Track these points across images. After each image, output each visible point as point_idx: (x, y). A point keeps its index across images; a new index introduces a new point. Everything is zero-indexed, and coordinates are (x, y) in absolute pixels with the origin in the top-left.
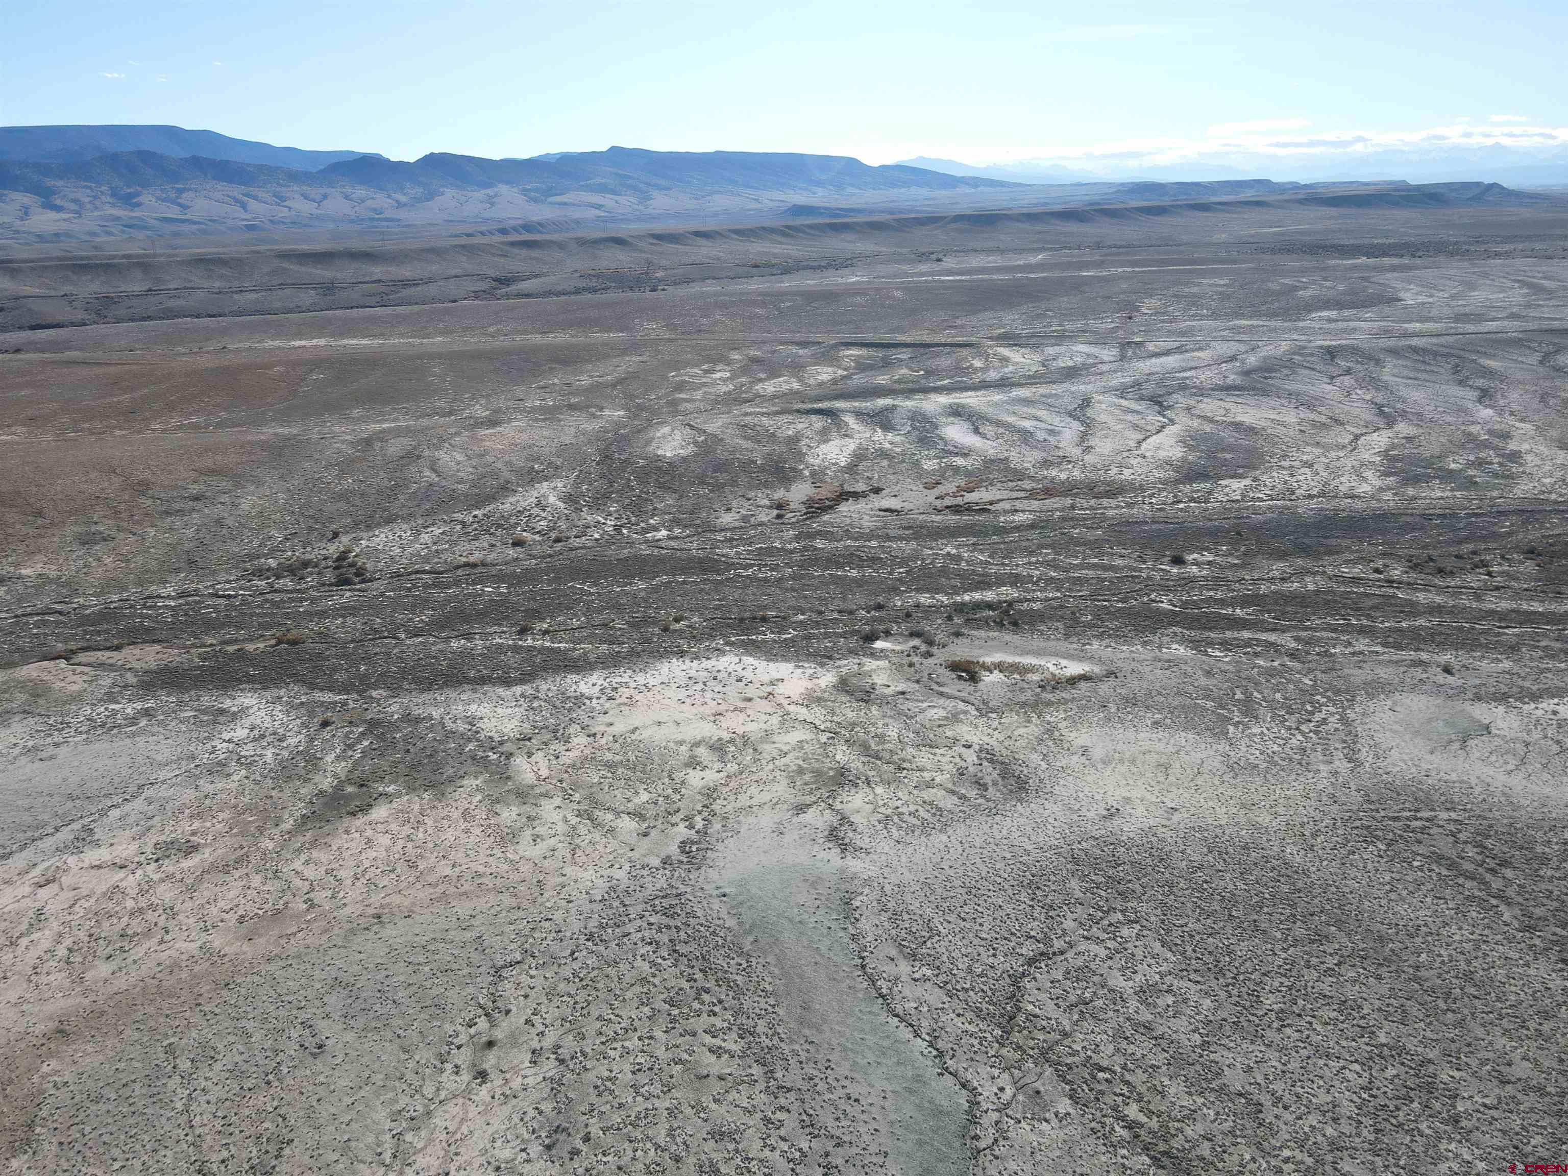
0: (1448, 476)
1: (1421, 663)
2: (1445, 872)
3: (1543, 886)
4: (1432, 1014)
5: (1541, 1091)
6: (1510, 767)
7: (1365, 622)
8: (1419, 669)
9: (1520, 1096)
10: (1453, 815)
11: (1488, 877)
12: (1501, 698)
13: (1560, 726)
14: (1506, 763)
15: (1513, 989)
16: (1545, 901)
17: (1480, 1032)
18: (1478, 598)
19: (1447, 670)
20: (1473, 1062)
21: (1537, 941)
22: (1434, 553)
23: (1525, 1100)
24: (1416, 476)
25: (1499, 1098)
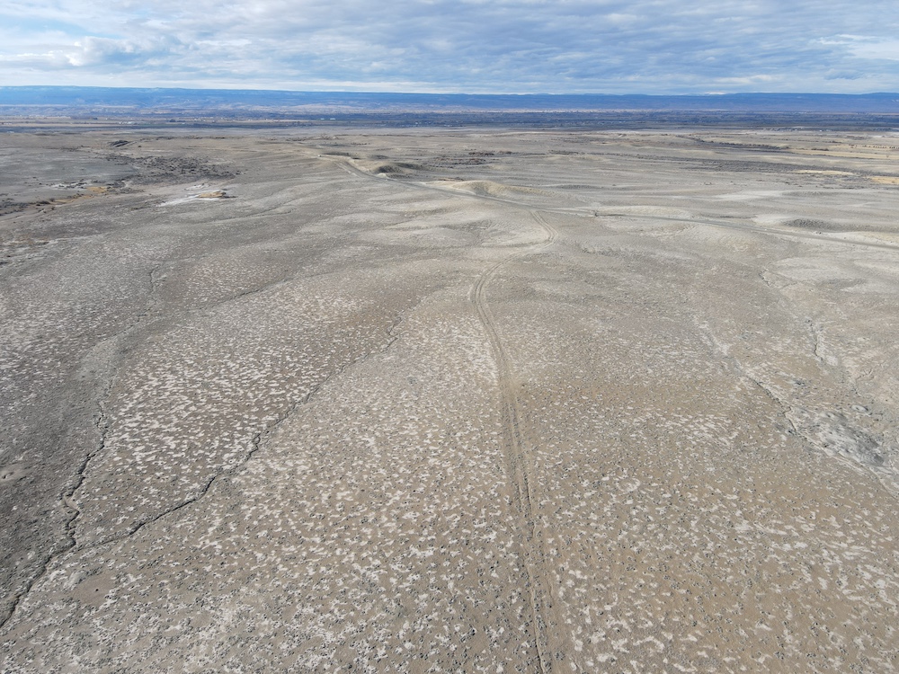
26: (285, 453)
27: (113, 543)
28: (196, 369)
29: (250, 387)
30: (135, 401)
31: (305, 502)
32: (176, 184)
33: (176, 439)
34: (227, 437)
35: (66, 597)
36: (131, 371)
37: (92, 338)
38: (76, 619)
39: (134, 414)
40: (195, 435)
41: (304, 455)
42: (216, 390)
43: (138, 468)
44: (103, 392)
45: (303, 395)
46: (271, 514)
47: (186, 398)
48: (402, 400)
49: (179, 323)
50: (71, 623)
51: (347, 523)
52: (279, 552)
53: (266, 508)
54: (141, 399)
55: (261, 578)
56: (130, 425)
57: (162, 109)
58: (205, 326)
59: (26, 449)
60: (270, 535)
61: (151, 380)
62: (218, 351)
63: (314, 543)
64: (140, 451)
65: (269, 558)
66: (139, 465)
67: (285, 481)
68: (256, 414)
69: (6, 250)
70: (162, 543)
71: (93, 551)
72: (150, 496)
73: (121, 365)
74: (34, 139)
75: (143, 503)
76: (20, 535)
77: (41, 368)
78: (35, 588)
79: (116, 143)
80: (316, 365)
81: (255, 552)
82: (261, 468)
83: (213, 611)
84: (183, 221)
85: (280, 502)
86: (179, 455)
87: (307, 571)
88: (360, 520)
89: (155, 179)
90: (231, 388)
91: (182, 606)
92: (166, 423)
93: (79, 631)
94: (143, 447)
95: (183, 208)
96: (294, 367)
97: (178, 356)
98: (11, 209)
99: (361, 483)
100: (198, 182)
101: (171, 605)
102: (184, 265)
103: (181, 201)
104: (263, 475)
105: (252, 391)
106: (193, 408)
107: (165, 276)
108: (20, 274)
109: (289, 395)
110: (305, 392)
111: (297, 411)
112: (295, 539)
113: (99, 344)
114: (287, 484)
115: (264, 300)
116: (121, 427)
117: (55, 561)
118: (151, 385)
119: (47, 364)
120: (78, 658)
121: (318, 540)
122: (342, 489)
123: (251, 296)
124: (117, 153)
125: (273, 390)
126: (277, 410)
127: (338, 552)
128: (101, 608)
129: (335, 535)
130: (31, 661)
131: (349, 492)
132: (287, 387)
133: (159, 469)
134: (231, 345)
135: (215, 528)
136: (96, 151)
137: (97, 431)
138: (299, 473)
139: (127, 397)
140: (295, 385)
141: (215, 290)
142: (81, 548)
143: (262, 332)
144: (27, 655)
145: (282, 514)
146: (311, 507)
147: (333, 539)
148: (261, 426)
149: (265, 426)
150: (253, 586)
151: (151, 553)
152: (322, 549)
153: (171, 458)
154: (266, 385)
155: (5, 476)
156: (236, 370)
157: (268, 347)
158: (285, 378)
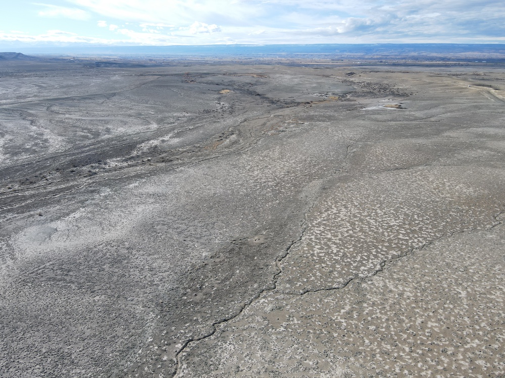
0: (26, 151)
1: (32, 215)
2: (52, 283)
3: (82, 272)
4: (57, 332)
5: (95, 336)
6: (65, 239)
7: (9, 207)
8: (31, 218)
9: (89, 341)
10: (51, 263)
11: (65, 277)
12: (58, 218)
13: (76, 221)
14: (63, 239)
15: (80, 309)
16: (83, 277)
17: (74, 329)
18: (45, 188)
19: (40, 215)
20: (74, 340)
21: (84, 290)
22: (28, 177)
23: (91, 342)
24: (16, 153)
25: (84, 346)
26: (399, 280)
27: (291, 296)
28: (359, 209)
29: (387, 229)
30: (322, 219)
31: (404, 318)
33: (337, 247)
34: (366, 256)
35: (264, 315)
36: (325, 201)
38: (265, 331)
39: (320, 226)
41: (411, 286)
42: (366, 225)
43: (314, 257)
44: (308, 209)
45: (420, 244)
46: (380, 317)
47: (349, 225)
48: (495, 271)
49: (356, 179)
50: (263, 332)
51: (431, 347)
52: (379, 345)
53: (378, 311)
54: (325, 218)
55: (365, 357)
56: (317, 232)
59: (268, 229)
60: (376, 331)
61: (333, 209)
62: (373, 201)
63: (404, 350)
64: (317, 248)
65: (372, 346)
66: (315, 256)
67: (394, 298)
70: (315, 307)
71: (282, 296)
72: (315, 277)
73: (320, 196)
75: (311, 279)
76: (254, 273)
77: (284, 188)
78: (253, 304)
79: (349, 74)
80: (434, 226)
81: (365, 338)
83: (331, 364)
85: (388, 311)
86: (337, 258)
87: (394, 368)
88: (441, 349)
89: (363, 94)
90: (375, 226)
91: (316, 351)
92: (335, 236)
93: (265, 338)
94: (320, 247)
96: (418, 224)
97: (351, 198)
98: (293, 105)
99: (448, 321)
101: (311, 347)
102: (366, 145)
103: (374, 108)
104: (382, 289)
105: (387, 232)
106: (351, 232)
107: (355, 150)
109: (410, 241)
110: (422, 243)
111: (413, 254)
112: (392, 341)
113: (313, 182)
114: (395, 301)
116: (312, 231)
117: (264, 293)
118: (332, 212)
120: (261, 353)
121: (407, 349)
122: (433, 320)
124: (348, 79)
125: (401, 235)
126: (401, 249)
127: (420, 365)
128: (278, 330)
129: (420, 352)
130: (241, 343)
131: (437, 325)
132: (411, 235)
133: (324, 262)
134: (382, 199)
135: (345, 311)
136: (338, 77)
137: (301, 230)
138: (405, 297)
139: (319, 215)
140: (416, 236)
142: (277, 292)
143: (403, 196)
144: (240, 339)
145: (387, 320)
146: (407, 323)
147: (418, 353)
148: (388, 256)
149: (390, 257)
150: (358, 360)
151: (308, 310)
152: (409, 357)
153: (332, 258)
154: (397, 231)
155: (256, 240)
156: (381, 216)
157: (404, 206)
158: (410, 229)
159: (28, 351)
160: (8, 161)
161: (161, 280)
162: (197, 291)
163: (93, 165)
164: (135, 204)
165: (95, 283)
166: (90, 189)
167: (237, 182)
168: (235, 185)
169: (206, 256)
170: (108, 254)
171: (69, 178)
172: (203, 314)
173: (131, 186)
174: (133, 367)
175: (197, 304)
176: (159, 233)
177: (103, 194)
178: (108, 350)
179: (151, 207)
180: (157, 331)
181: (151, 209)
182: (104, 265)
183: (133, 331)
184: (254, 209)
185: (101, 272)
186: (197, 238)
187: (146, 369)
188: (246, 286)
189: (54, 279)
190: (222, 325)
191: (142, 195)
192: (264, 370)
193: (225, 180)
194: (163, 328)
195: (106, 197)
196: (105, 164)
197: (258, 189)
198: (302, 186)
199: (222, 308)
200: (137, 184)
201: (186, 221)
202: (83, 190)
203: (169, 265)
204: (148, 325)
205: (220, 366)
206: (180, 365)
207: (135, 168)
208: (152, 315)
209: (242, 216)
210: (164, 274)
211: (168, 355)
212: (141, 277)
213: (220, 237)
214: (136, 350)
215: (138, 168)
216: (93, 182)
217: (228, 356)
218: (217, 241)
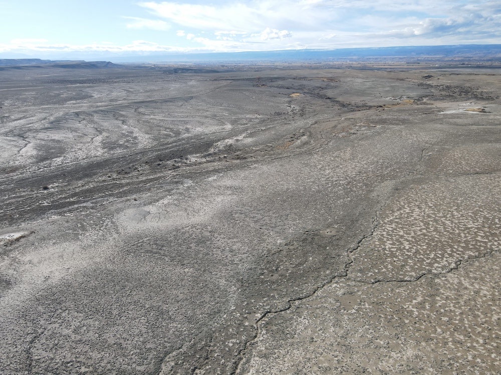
0: (120, 146)
1: (128, 200)
2: (150, 254)
3: (173, 248)
4: (157, 293)
5: (187, 299)
6: (157, 221)
7: (110, 192)
8: (128, 202)
9: (182, 303)
10: (148, 238)
11: (160, 251)
12: (150, 203)
13: (165, 206)
15: (173, 277)
16: (174, 252)
17: (169, 292)
18: (137, 178)
19: (135, 200)
20: (170, 301)
21: (175, 263)
22: (123, 168)
23: (184, 304)
24: (112, 148)
25: (178, 306)
26: (476, 279)
27: (363, 284)
28: (433, 210)
29: (464, 230)
30: (394, 217)
31: (480, 313)
32: (454, 101)
33: (410, 244)
34: (440, 254)
35: (336, 298)
36: (397, 201)
37: (383, 178)
38: (337, 311)
39: (392, 223)
40: (421, 246)
41: (488, 285)
42: (441, 225)
43: (386, 252)
44: (380, 207)
46: (454, 310)
47: (423, 224)
49: (431, 181)
50: (335, 311)
52: (452, 335)
53: (452, 305)
54: (397, 217)
55: (436, 344)
56: (388, 228)
57: (458, 57)
58: (446, 187)
59: (340, 223)
60: (450, 322)
61: (406, 208)
62: (449, 203)
63: (478, 342)
64: (389, 244)
65: (444, 335)
66: (387, 250)
67: (470, 295)
68: (463, 247)
69: (357, 127)
70: (386, 296)
71: (354, 283)
72: (387, 269)
73: (393, 196)
74: (385, 74)
75: (383, 271)
76: (327, 261)
77: (356, 187)
78: (325, 287)
79: (426, 77)
81: (437, 327)
82: (456, 281)
83: (402, 345)
84: (451, 124)
85: (462, 306)
86: (409, 254)
87: (467, 356)
89: (441, 98)
90: (451, 227)
91: (387, 333)
92: (407, 234)
93: (337, 317)
94: (391, 242)
95: (453, 116)
96: (499, 228)
97: (425, 199)
98: (365, 108)
100: (468, 101)
101: (382, 329)
102: (444, 149)
103: (454, 112)
104: (456, 285)
105: (464, 233)
106: (424, 231)
107: (431, 153)
108: (360, 140)
109: (490, 244)
111: (492, 256)
112: (465, 333)
113: (385, 182)
114: (471, 297)
115: (491, 180)
116: (384, 228)
117: (336, 279)
118: (405, 211)
119: (359, 186)
120: (333, 329)
121: (481, 341)
123: (483, 176)
124: (425, 82)
125: (479, 237)
126: (478, 251)
127: (493, 356)
128: (349, 311)
129: (495, 345)
130: (314, 318)
133: (396, 257)
134: (459, 202)
135: (417, 301)
136: (413, 81)
137: (372, 226)
138: (481, 294)
139: (391, 214)
140: (496, 239)
141: (458, 168)
142: (349, 279)
143: (483, 199)
144: (314, 315)
145: (461, 314)
146: (483, 318)
147: (492, 346)
148: (464, 256)
149: (466, 257)
150: (429, 345)
151: (379, 297)
152: (483, 348)
153: (404, 253)
154: (475, 233)
155: (328, 232)
156: (458, 218)
157: (484, 210)
158: (490, 232)
159: (135, 305)
160: (106, 154)
161: (241, 261)
162: (273, 272)
163: (177, 160)
164: (214, 194)
165: (184, 258)
166: (175, 180)
167: (309, 179)
168: (307, 182)
169: (280, 244)
170: (194, 235)
171: (157, 170)
172: (279, 292)
173: (210, 179)
174: (219, 328)
175: (273, 283)
176: (237, 221)
177: (186, 185)
178: (198, 312)
179: (229, 198)
180: (239, 302)
181: (229, 200)
182: (191, 243)
183: (218, 299)
184: (326, 204)
185: (189, 250)
186: (272, 227)
187: (231, 330)
188: (318, 272)
189: (151, 252)
190: (297, 302)
191: (221, 187)
192: (336, 343)
193: (297, 177)
194: (243, 300)
195: (189, 188)
196: (187, 159)
197: (329, 187)
198: (374, 185)
199: (297, 288)
200: (215, 178)
201: (261, 212)
202: (169, 181)
203: (247, 248)
204: (231, 296)
205: (296, 336)
206: (260, 331)
207: (213, 164)
208: (233, 288)
209: (314, 211)
210: (243, 256)
211: (249, 322)
212: (223, 256)
213: (294, 227)
214: (221, 315)
215: (216, 164)
216: (177, 175)
217: (303, 329)
218: (291, 231)
